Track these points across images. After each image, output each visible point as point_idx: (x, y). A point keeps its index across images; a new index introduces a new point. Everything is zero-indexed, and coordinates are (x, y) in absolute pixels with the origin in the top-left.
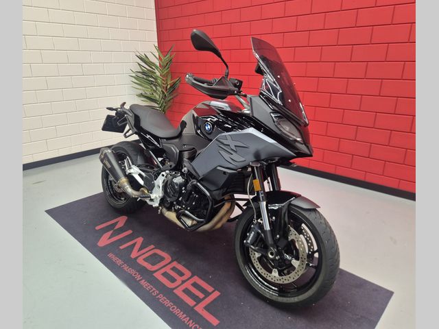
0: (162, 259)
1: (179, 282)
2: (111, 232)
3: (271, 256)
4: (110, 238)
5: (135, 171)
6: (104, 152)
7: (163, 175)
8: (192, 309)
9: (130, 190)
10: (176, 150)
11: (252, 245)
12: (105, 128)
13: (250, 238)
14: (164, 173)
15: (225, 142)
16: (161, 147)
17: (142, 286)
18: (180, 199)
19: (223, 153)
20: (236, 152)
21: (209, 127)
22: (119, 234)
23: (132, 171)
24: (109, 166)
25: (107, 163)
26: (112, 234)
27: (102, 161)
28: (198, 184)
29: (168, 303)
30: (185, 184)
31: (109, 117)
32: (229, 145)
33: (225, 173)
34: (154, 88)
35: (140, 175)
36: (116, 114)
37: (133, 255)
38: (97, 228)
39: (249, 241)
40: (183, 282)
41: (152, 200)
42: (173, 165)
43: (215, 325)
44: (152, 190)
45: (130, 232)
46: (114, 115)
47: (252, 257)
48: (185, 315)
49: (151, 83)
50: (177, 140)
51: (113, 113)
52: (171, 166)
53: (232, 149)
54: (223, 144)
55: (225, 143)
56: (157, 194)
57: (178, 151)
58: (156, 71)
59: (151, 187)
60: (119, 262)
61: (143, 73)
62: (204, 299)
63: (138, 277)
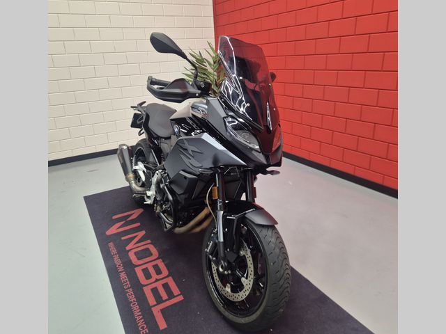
0: (151, 254)
1: (153, 280)
2: (123, 222)
3: (221, 270)
4: (119, 228)
5: (141, 168)
6: (120, 148)
7: (157, 174)
8: (150, 308)
11: (211, 254)
12: (132, 125)
13: (209, 248)
16: (159, 146)
17: (120, 277)
19: (183, 157)
20: (193, 157)
21: (177, 130)
23: (138, 167)
25: (121, 158)
26: (122, 225)
27: (118, 156)
29: (132, 298)
31: (135, 115)
32: (187, 150)
33: (185, 178)
37: (129, 247)
38: (114, 218)
39: (208, 250)
40: (157, 280)
41: (148, 197)
43: (161, 329)
45: (138, 224)
48: (140, 313)
53: (190, 154)
54: (182, 148)
55: (184, 147)
56: (152, 192)
58: (208, 68)
59: (149, 185)
60: (114, 251)
62: (166, 300)
63: (121, 269)
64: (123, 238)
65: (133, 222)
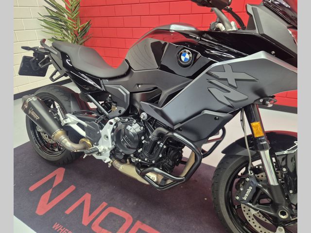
0: (123, 220)
2: (50, 191)
3: (282, 217)
4: (49, 201)
5: (72, 120)
6: (27, 101)
7: (111, 123)
9: (69, 144)
10: (125, 92)
11: (250, 202)
12: (22, 72)
13: (247, 195)
14: (112, 121)
15: (221, 75)
16: (103, 89)
18: (139, 151)
19: (214, 91)
20: (235, 88)
21: (187, 56)
22: (60, 193)
23: (68, 121)
24: (37, 118)
25: (33, 113)
26: (51, 195)
27: (26, 111)
28: (175, 134)
30: (145, 133)
31: (26, 59)
32: (226, 80)
33: (215, 118)
34: (64, 32)
35: (79, 124)
36: (34, 54)
37: (85, 222)
39: (245, 198)
41: (99, 153)
42: (123, 110)
44: (98, 141)
45: (72, 188)
46: (32, 55)
47: (245, 213)
49: (61, 27)
50: (126, 79)
51: (30, 54)
52: (120, 112)
53: (230, 85)
54: (217, 78)
55: (220, 77)
56: (105, 146)
57: (128, 93)
58: (65, 15)
59: (95, 138)
61: (52, 17)
64: (68, 212)
65: (62, 187)
